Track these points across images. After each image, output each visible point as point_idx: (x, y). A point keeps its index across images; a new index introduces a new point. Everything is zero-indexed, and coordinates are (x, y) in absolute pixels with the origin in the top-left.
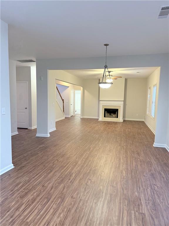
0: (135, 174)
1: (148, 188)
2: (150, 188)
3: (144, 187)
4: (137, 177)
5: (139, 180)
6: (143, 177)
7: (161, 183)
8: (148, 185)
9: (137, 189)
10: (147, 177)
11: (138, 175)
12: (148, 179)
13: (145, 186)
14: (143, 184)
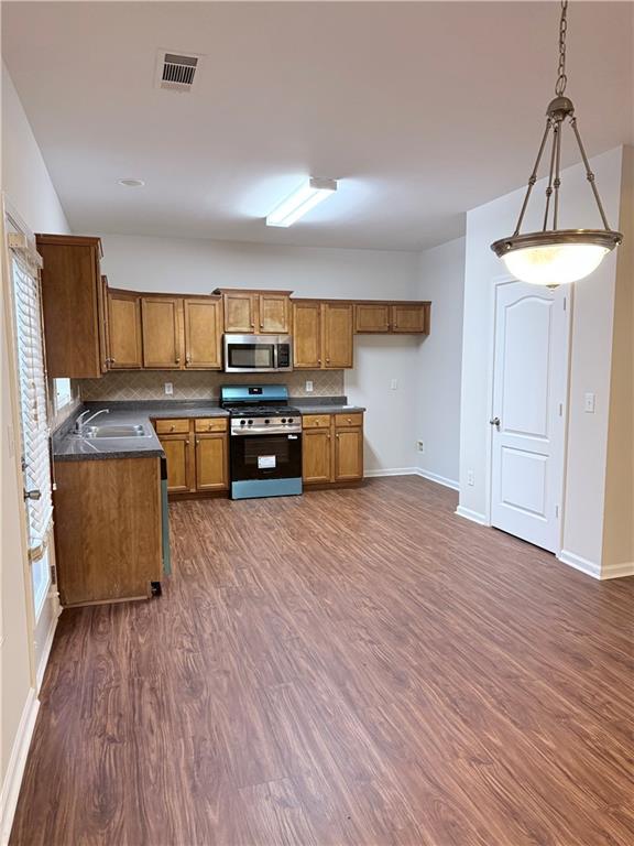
0: (263, 669)
1: (211, 635)
2: (206, 636)
3: (223, 634)
4: (251, 660)
5: (242, 649)
6: (229, 669)
7: (167, 663)
8: (210, 643)
9: (240, 623)
10: (215, 670)
11: (250, 666)
12: (212, 662)
13: (220, 638)
14: (225, 642)
